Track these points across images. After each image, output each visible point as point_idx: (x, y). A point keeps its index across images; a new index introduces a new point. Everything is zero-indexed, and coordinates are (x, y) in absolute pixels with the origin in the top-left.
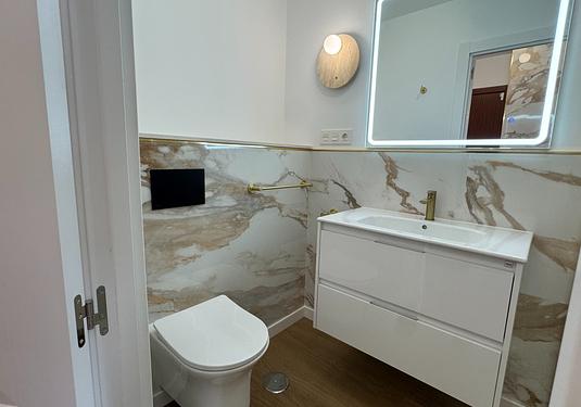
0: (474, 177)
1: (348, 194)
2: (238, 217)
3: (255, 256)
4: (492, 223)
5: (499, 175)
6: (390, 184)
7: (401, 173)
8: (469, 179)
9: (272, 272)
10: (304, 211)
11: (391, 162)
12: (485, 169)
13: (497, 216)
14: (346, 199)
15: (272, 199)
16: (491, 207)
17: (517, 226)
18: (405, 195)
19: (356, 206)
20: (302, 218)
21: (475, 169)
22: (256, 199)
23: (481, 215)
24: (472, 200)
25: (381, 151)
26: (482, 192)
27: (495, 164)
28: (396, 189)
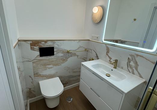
0: (130, 58)
1: (97, 55)
2: (64, 58)
3: (69, 68)
4: (133, 73)
5: (138, 59)
6: (107, 54)
7: (110, 52)
8: (129, 58)
9: (74, 72)
10: (86, 57)
11: (108, 48)
12: (134, 56)
13: (135, 71)
14: (96, 56)
15: (75, 54)
16: (134, 69)
17: (141, 77)
18: (111, 58)
19: (98, 59)
21: (131, 55)
22: (70, 54)
23: (131, 70)
24: (128, 65)
25: (106, 44)
26: (132, 63)
27: (137, 55)
28: (108, 56)
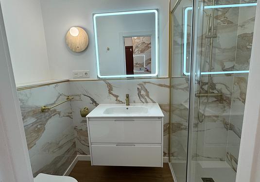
0: (140, 87)
1: (92, 99)
2: (39, 126)
4: (147, 102)
5: (147, 86)
6: (110, 93)
7: (114, 89)
8: (138, 88)
11: (110, 84)
12: (142, 84)
13: (148, 100)
14: (91, 102)
15: (55, 111)
16: (146, 97)
17: (154, 102)
18: (117, 97)
19: (97, 105)
20: (70, 115)
21: (139, 85)
22: (46, 114)
23: (144, 100)
24: (139, 95)
25: (104, 80)
26: (143, 93)
27: (145, 83)
28: (113, 95)
